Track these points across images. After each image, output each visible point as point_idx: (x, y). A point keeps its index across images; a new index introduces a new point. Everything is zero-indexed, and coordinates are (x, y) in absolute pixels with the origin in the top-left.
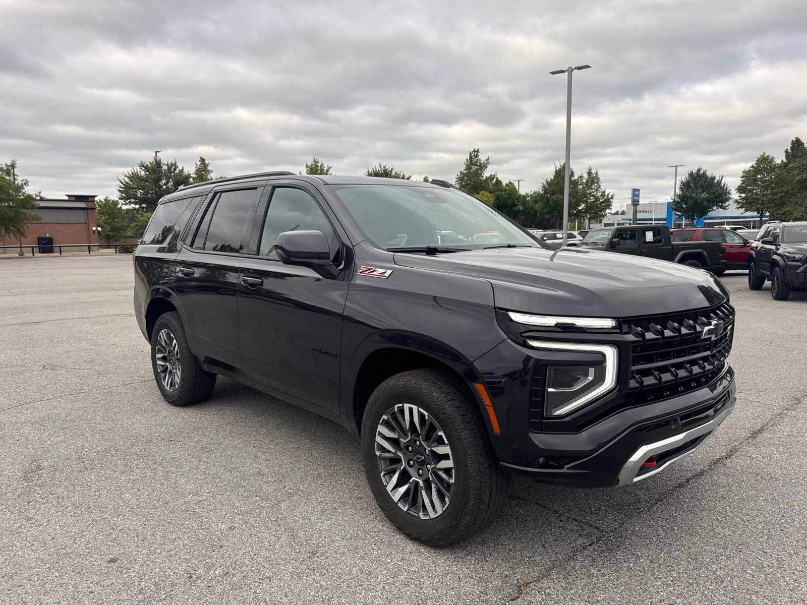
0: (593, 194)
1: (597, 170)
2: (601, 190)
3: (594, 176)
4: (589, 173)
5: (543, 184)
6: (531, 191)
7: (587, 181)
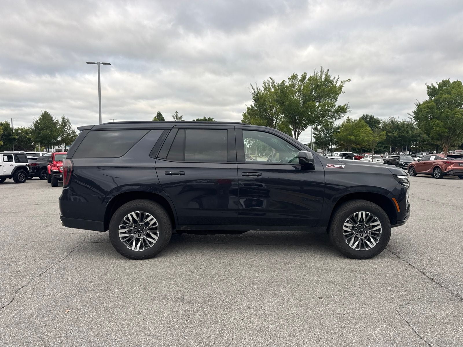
0: (66, 131)
1: (68, 118)
2: (71, 130)
3: (66, 121)
4: (63, 119)
5: (34, 123)
6: (22, 127)
7: (62, 123)
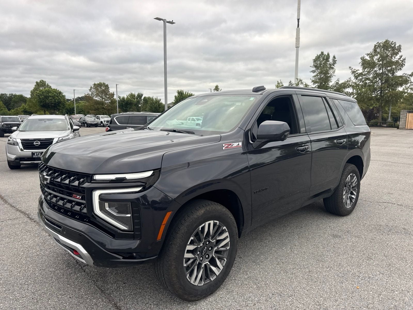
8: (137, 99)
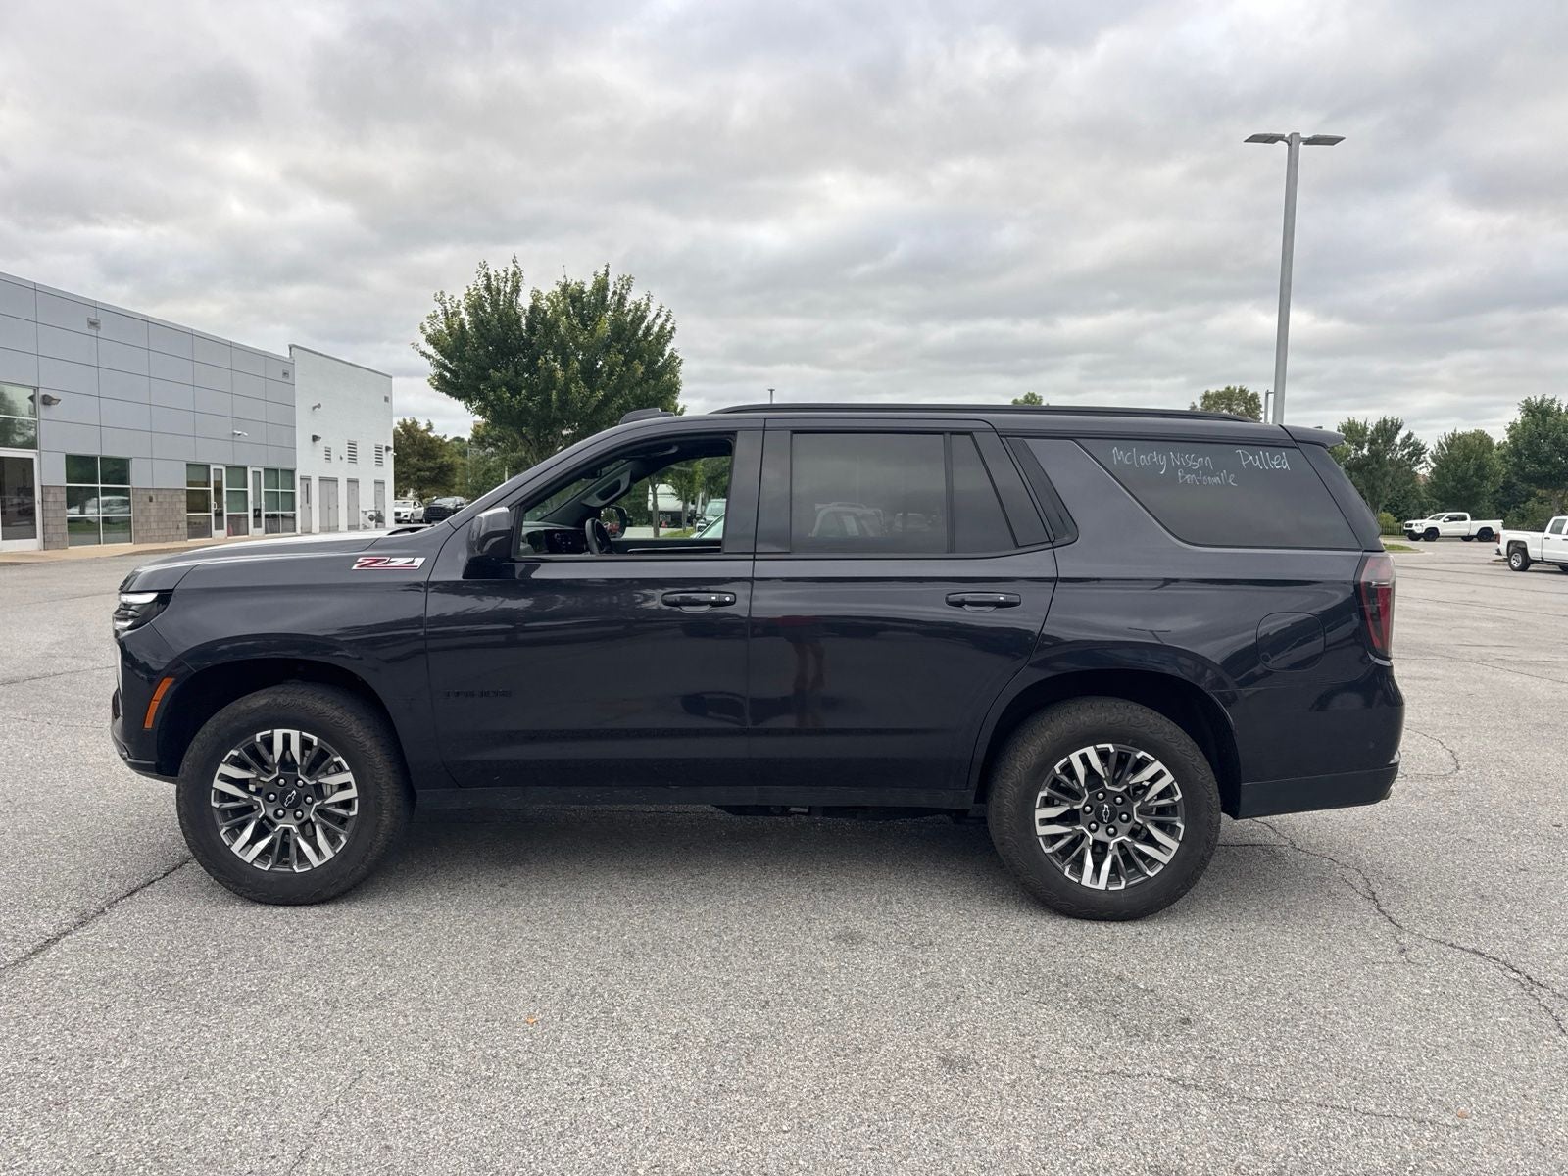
8: (1373, 442)
